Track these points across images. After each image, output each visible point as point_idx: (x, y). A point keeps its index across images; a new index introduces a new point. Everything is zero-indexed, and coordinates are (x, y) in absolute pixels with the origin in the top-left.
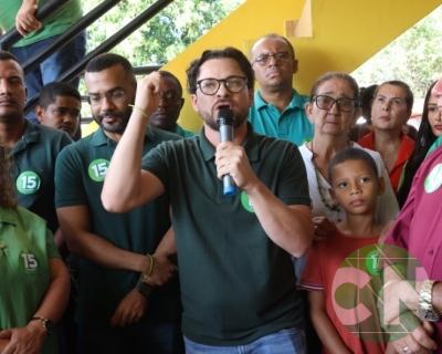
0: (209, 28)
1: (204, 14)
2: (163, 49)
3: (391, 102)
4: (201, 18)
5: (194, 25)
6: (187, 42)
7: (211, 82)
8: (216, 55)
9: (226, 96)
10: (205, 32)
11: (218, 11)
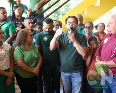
0: (68, 12)
1: (67, 9)
2: (58, 16)
3: (101, 27)
4: (66, 10)
5: (64, 11)
6: (63, 14)
7: (69, 22)
8: (71, 17)
9: (72, 25)
10: (67, 13)
11: (69, 8)
